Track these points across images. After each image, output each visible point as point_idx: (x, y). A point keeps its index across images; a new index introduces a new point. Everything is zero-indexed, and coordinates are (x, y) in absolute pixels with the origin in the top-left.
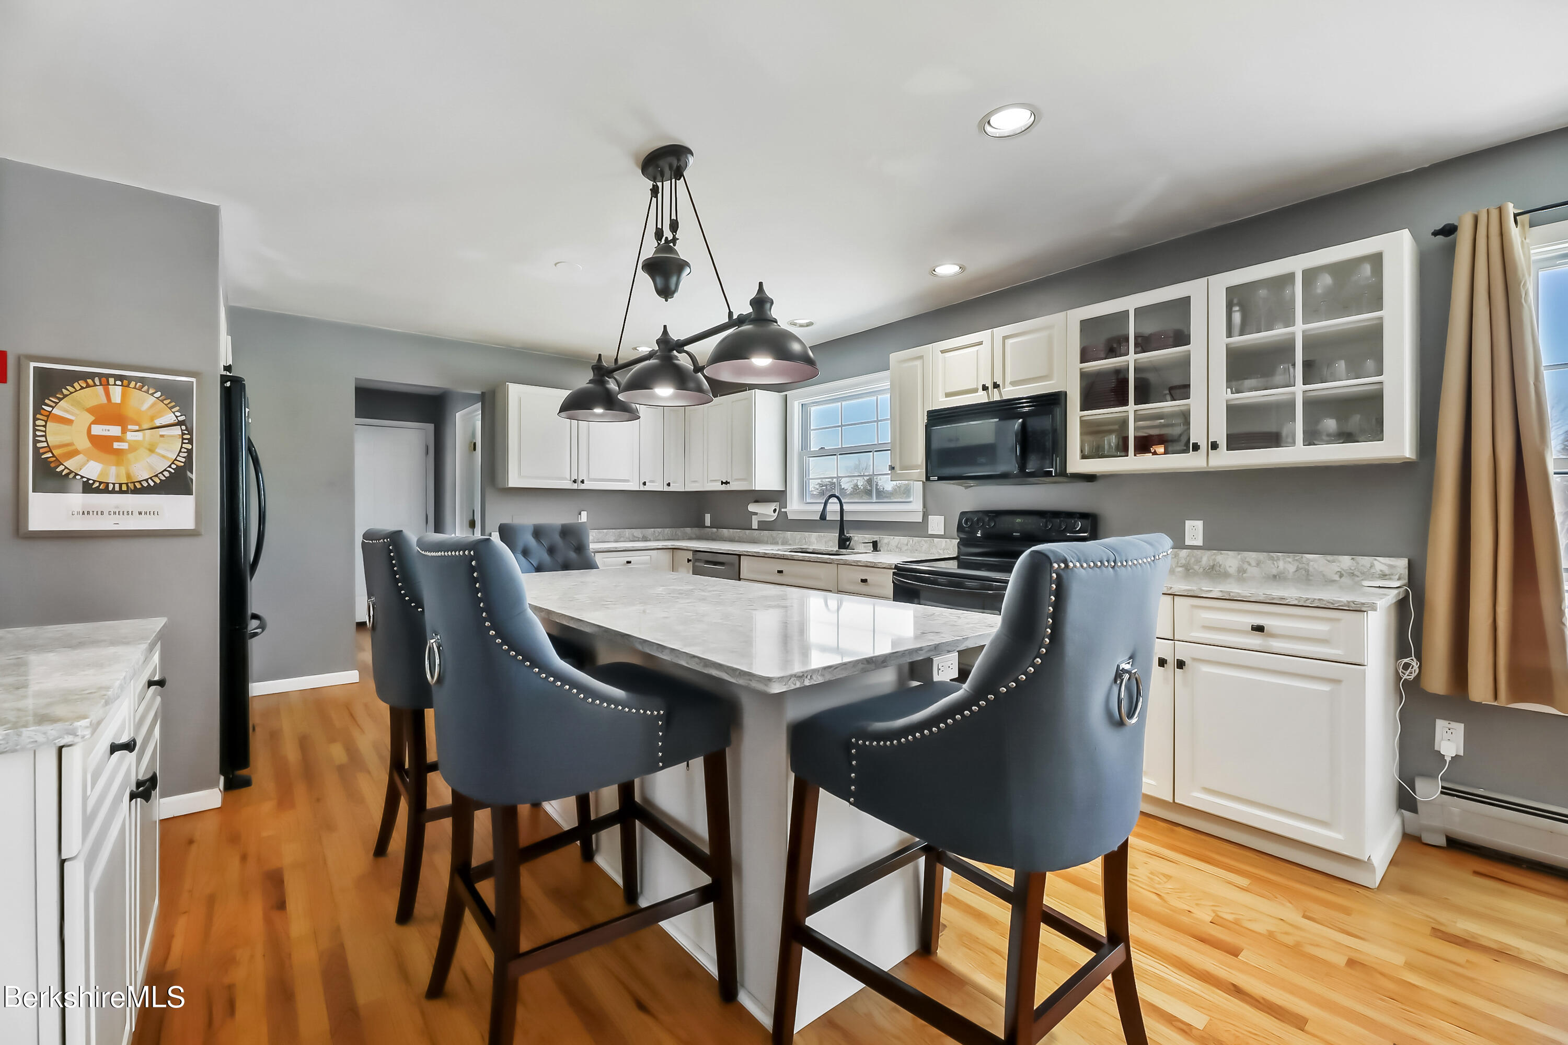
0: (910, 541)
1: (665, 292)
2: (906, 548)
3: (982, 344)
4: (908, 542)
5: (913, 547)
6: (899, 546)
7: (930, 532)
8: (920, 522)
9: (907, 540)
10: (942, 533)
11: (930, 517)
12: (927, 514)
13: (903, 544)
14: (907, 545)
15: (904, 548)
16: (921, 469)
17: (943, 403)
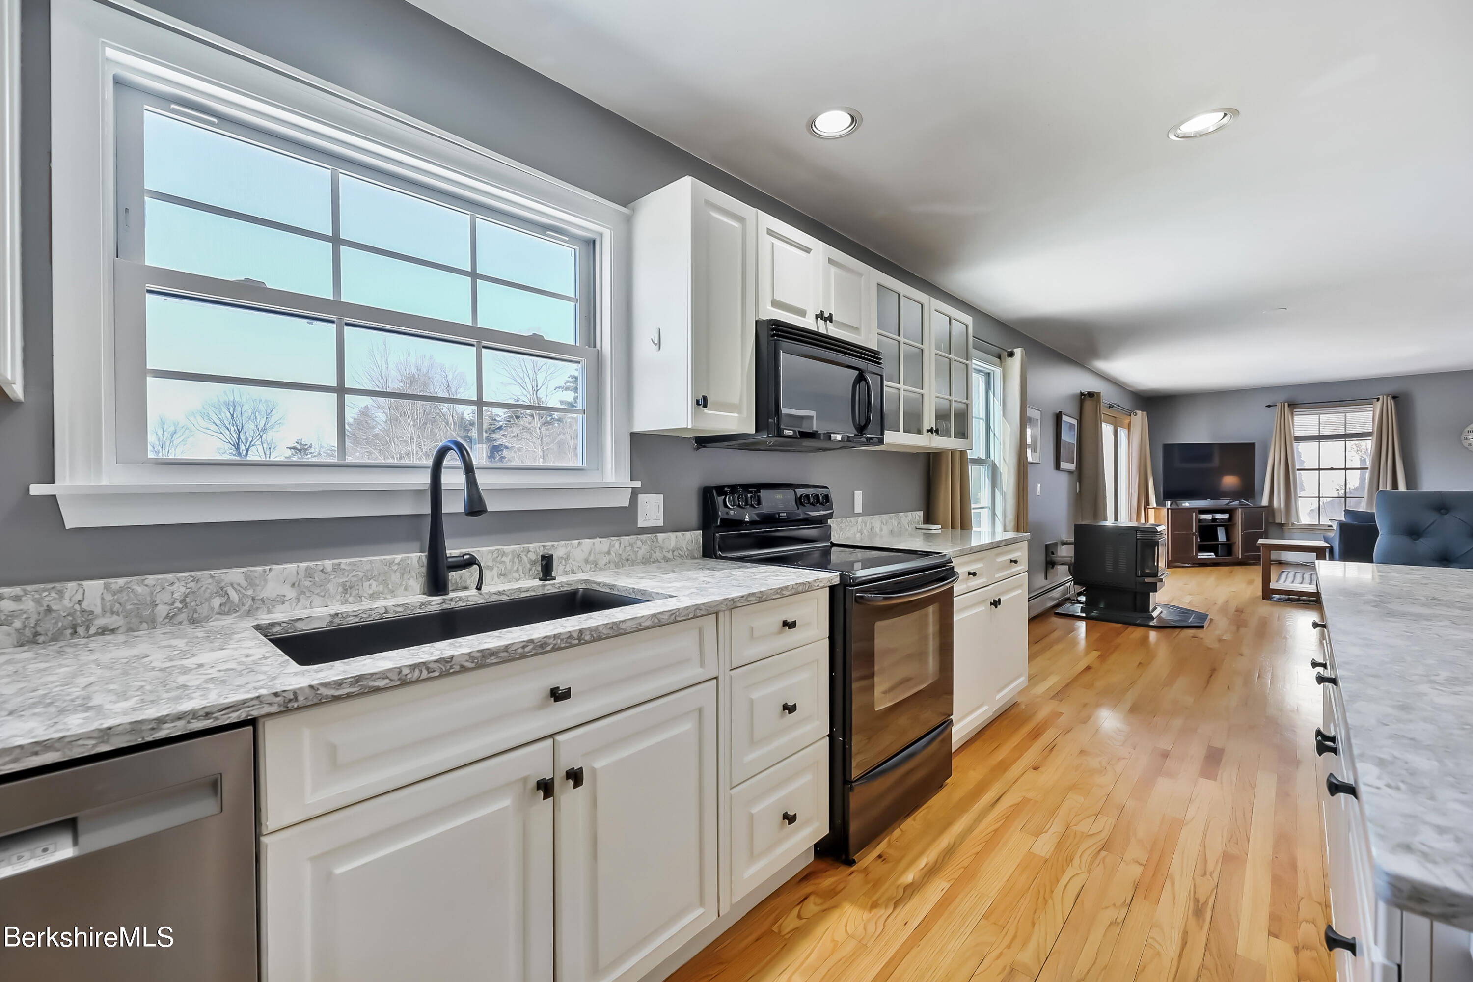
0: (613, 546)
2: (606, 560)
3: (809, 252)
4: (612, 546)
5: (621, 555)
6: (592, 558)
7: (641, 524)
8: (626, 507)
9: (609, 543)
10: (660, 523)
11: (641, 497)
12: (635, 493)
13: (600, 553)
14: (609, 553)
15: (603, 561)
16: (740, 412)
17: (772, 313)
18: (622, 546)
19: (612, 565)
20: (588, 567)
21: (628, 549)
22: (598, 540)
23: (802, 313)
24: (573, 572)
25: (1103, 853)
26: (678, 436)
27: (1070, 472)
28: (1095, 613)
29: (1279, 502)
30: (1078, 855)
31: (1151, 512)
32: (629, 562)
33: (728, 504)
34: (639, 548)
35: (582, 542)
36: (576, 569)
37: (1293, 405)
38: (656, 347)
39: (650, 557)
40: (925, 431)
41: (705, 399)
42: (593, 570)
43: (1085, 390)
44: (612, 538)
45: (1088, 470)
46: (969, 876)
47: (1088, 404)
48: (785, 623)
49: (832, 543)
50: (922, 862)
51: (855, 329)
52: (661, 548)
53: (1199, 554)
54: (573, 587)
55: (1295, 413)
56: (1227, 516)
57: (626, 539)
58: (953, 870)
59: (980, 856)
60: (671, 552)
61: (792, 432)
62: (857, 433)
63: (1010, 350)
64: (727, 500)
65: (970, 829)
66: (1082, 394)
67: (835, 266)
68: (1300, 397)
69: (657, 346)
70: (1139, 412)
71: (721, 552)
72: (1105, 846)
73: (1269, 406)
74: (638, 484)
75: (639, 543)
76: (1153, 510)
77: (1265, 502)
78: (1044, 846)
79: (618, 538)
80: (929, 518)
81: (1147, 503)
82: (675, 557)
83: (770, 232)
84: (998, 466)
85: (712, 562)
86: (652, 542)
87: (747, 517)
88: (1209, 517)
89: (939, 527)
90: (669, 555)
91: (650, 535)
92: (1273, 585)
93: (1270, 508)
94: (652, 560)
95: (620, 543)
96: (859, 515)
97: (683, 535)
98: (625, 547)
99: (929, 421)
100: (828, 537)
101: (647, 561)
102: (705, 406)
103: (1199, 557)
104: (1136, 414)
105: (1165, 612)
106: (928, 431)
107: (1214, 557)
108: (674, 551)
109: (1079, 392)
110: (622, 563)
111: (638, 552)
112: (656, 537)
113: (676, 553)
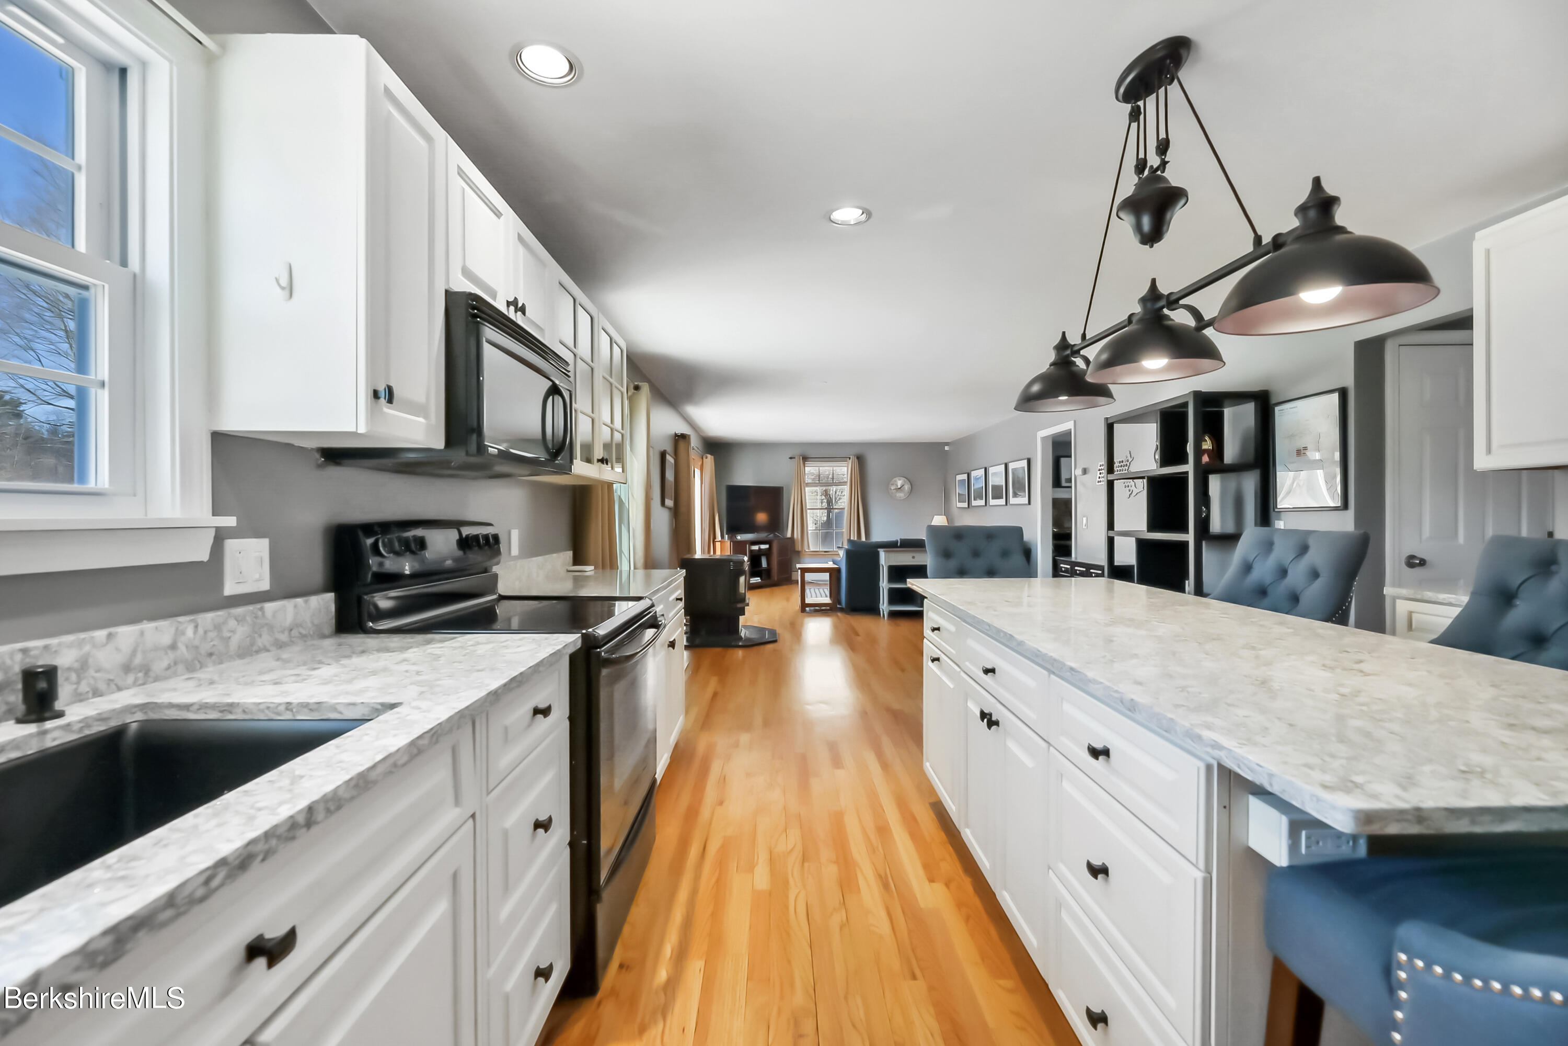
0: (183, 633)
1: (1152, 237)
2: (167, 659)
3: (499, 217)
4: (180, 633)
5: (197, 647)
6: (138, 660)
7: (230, 588)
8: (202, 562)
9: (173, 630)
10: (265, 585)
11: (231, 545)
12: (220, 536)
13: (156, 649)
14: (173, 647)
15: (159, 665)
16: (426, 417)
17: (463, 285)
18: (201, 631)
19: (180, 668)
20: (130, 679)
21: (212, 635)
22: (148, 626)
23: (494, 295)
24: (97, 693)
25: (806, 864)
26: (292, 445)
27: (669, 509)
28: (698, 641)
29: (797, 535)
30: (790, 876)
31: (718, 545)
32: (214, 657)
33: (381, 549)
34: (232, 631)
35: (117, 633)
36: (102, 686)
37: (805, 459)
38: (283, 294)
39: (252, 644)
40: (595, 461)
41: (390, 391)
42: (140, 682)
43: (679, 432)
44: (181, 619)
45: (683, 509)
46: (716, 943)
47: (682, 445)
48: (537, 711)
49: (500, 595)
50: (668, 950)
51: (540, 329)
52: (271, 628)
53: (751, 579)
54: (114, 723)
55: (806, 465)
56: (767, 546)
57: (208, 618)
58: (699, 945)
59: (717, 915)
60: (286, 633)
61: (496, 450)
62: (548, 458)
63: (636, 383)
64: (380, 544)
65: (694, 892)
66: (676, 434)
67: (524, 247)
68: (811, 453)
69: (287, 292)
70: (709, 456)
71: (372, 623)
72: (805, 858)
73: (791, 458)
74: (230, 521)
75: (232, 623)
76: (719, 543)
77: (789, 535)
78: (761, 879)
79: (192, 617)
80: (579, 559)
81: (715, 537)
82: (293, 639)
83: (461, 173)
84: (624, 500)
85: (356, 640)
86: (255, 619)
87: (407, 568)
88: (755, 548)
89: (592, 568)
90: (284, 637)
91: (251, 608)
92: (808, 601)
93: (792, 539)
94: (255, 648)
95: (196, 627)
96: (516, 558)
97: (306, 602)
98: (206, 632)
99: (598, 453)
100: (492, 588)
101: (247, 651)
102: (390, 401)
103: (751, 582)
104: (707, 458)
105: (747, 632)
106: (599, 461)
107: (760, 581)
108: (291, 630)
109: (674, 433)
110: (199, 661)
111: (230, 638)
112: (262, 609)
113: (294, 633)
